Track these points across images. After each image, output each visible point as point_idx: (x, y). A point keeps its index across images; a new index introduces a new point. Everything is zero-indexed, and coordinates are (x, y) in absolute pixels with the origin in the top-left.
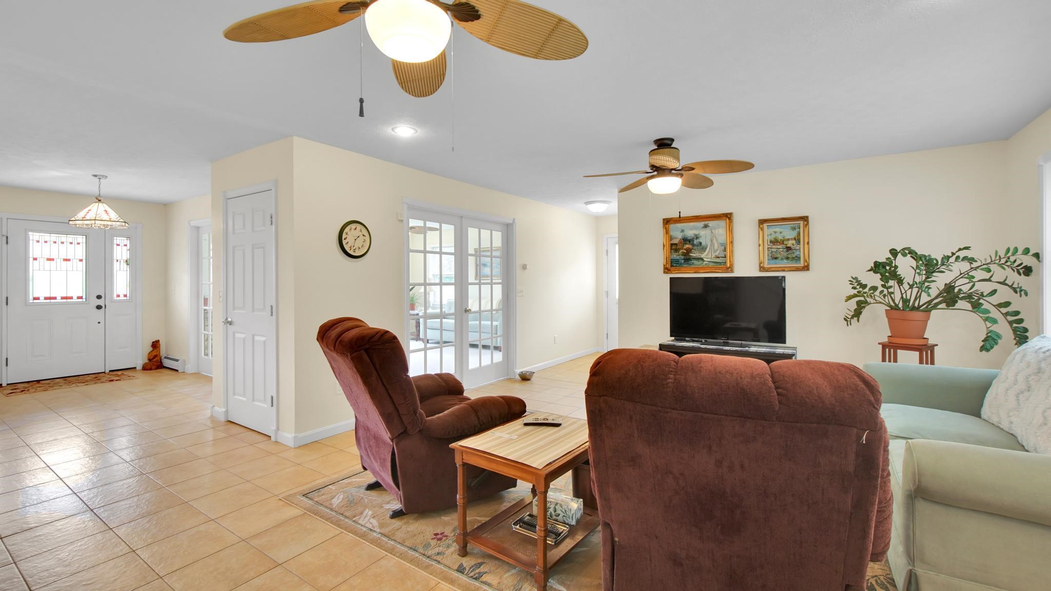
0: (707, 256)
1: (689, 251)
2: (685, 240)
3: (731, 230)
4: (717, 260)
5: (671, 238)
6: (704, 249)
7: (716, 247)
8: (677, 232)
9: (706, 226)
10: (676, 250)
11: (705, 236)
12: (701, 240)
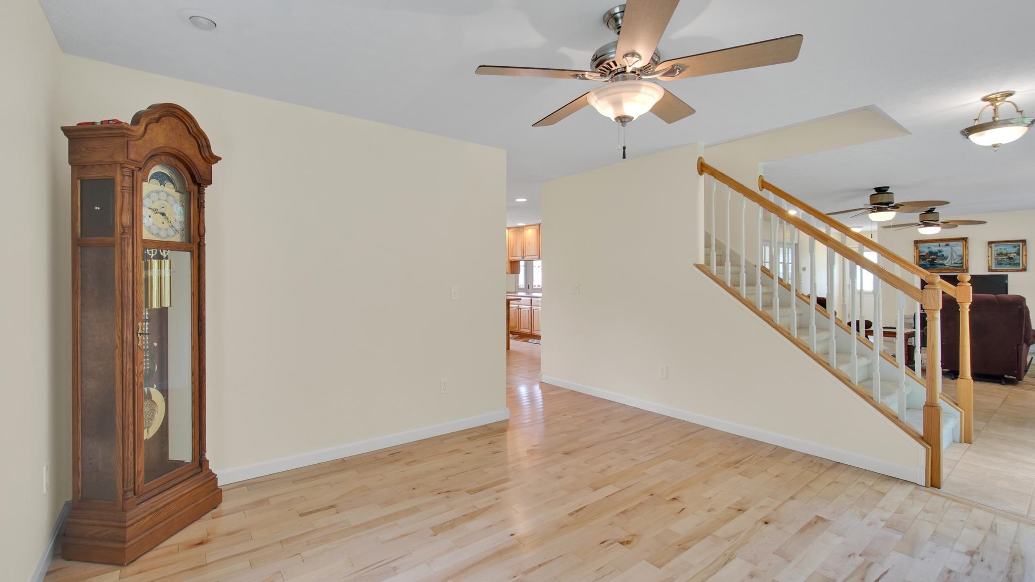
0: (947, 263)
1: (934, 260)
2: (931, 253)
3: (966, 248)
4: (956, 265)
5: (920, 252)
6: (946, 258)
7: (955, 257)
8: (925, 249)
9: (947, 245)
10: (924, 259)
11: (946, 251)
12: (943, 253)
